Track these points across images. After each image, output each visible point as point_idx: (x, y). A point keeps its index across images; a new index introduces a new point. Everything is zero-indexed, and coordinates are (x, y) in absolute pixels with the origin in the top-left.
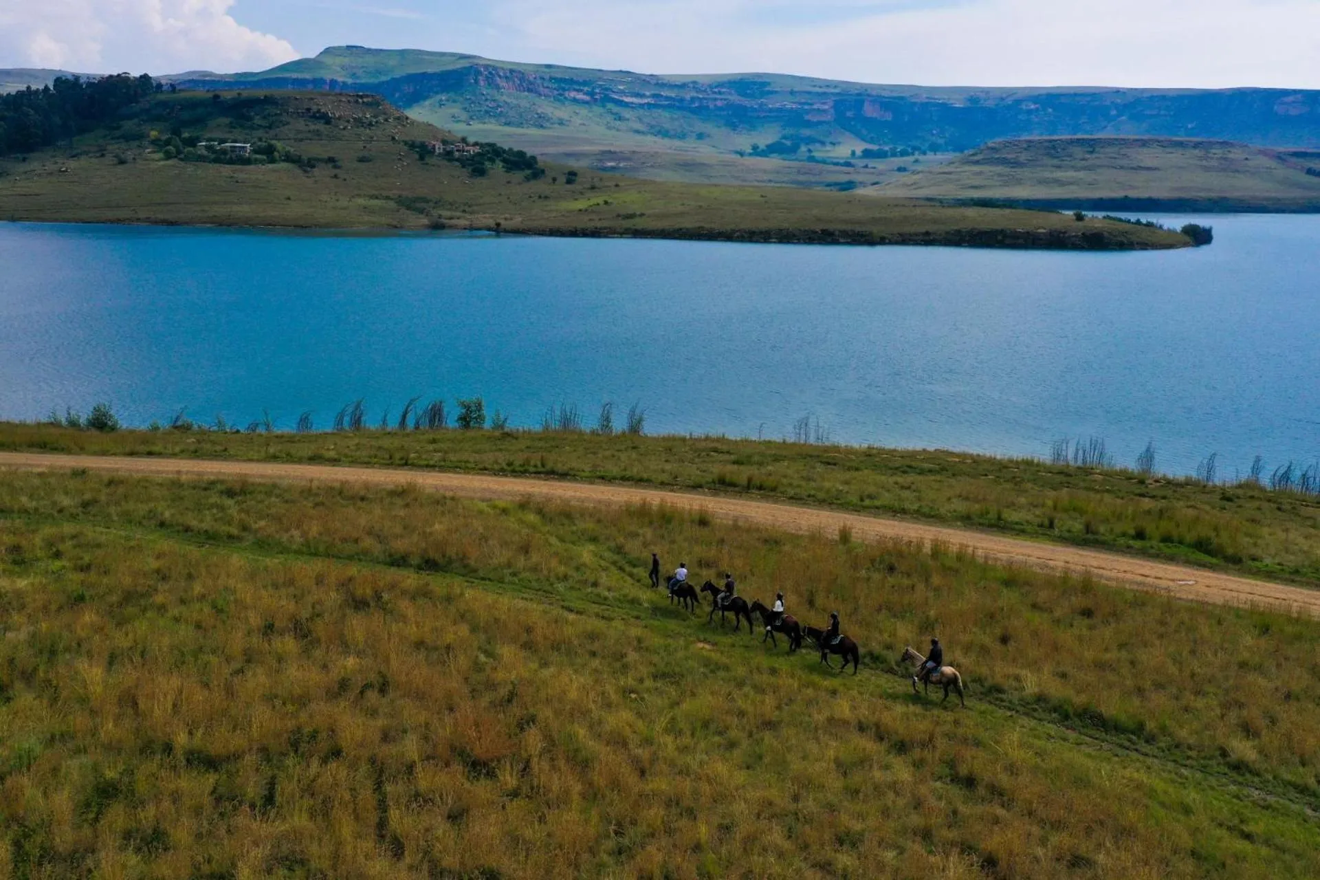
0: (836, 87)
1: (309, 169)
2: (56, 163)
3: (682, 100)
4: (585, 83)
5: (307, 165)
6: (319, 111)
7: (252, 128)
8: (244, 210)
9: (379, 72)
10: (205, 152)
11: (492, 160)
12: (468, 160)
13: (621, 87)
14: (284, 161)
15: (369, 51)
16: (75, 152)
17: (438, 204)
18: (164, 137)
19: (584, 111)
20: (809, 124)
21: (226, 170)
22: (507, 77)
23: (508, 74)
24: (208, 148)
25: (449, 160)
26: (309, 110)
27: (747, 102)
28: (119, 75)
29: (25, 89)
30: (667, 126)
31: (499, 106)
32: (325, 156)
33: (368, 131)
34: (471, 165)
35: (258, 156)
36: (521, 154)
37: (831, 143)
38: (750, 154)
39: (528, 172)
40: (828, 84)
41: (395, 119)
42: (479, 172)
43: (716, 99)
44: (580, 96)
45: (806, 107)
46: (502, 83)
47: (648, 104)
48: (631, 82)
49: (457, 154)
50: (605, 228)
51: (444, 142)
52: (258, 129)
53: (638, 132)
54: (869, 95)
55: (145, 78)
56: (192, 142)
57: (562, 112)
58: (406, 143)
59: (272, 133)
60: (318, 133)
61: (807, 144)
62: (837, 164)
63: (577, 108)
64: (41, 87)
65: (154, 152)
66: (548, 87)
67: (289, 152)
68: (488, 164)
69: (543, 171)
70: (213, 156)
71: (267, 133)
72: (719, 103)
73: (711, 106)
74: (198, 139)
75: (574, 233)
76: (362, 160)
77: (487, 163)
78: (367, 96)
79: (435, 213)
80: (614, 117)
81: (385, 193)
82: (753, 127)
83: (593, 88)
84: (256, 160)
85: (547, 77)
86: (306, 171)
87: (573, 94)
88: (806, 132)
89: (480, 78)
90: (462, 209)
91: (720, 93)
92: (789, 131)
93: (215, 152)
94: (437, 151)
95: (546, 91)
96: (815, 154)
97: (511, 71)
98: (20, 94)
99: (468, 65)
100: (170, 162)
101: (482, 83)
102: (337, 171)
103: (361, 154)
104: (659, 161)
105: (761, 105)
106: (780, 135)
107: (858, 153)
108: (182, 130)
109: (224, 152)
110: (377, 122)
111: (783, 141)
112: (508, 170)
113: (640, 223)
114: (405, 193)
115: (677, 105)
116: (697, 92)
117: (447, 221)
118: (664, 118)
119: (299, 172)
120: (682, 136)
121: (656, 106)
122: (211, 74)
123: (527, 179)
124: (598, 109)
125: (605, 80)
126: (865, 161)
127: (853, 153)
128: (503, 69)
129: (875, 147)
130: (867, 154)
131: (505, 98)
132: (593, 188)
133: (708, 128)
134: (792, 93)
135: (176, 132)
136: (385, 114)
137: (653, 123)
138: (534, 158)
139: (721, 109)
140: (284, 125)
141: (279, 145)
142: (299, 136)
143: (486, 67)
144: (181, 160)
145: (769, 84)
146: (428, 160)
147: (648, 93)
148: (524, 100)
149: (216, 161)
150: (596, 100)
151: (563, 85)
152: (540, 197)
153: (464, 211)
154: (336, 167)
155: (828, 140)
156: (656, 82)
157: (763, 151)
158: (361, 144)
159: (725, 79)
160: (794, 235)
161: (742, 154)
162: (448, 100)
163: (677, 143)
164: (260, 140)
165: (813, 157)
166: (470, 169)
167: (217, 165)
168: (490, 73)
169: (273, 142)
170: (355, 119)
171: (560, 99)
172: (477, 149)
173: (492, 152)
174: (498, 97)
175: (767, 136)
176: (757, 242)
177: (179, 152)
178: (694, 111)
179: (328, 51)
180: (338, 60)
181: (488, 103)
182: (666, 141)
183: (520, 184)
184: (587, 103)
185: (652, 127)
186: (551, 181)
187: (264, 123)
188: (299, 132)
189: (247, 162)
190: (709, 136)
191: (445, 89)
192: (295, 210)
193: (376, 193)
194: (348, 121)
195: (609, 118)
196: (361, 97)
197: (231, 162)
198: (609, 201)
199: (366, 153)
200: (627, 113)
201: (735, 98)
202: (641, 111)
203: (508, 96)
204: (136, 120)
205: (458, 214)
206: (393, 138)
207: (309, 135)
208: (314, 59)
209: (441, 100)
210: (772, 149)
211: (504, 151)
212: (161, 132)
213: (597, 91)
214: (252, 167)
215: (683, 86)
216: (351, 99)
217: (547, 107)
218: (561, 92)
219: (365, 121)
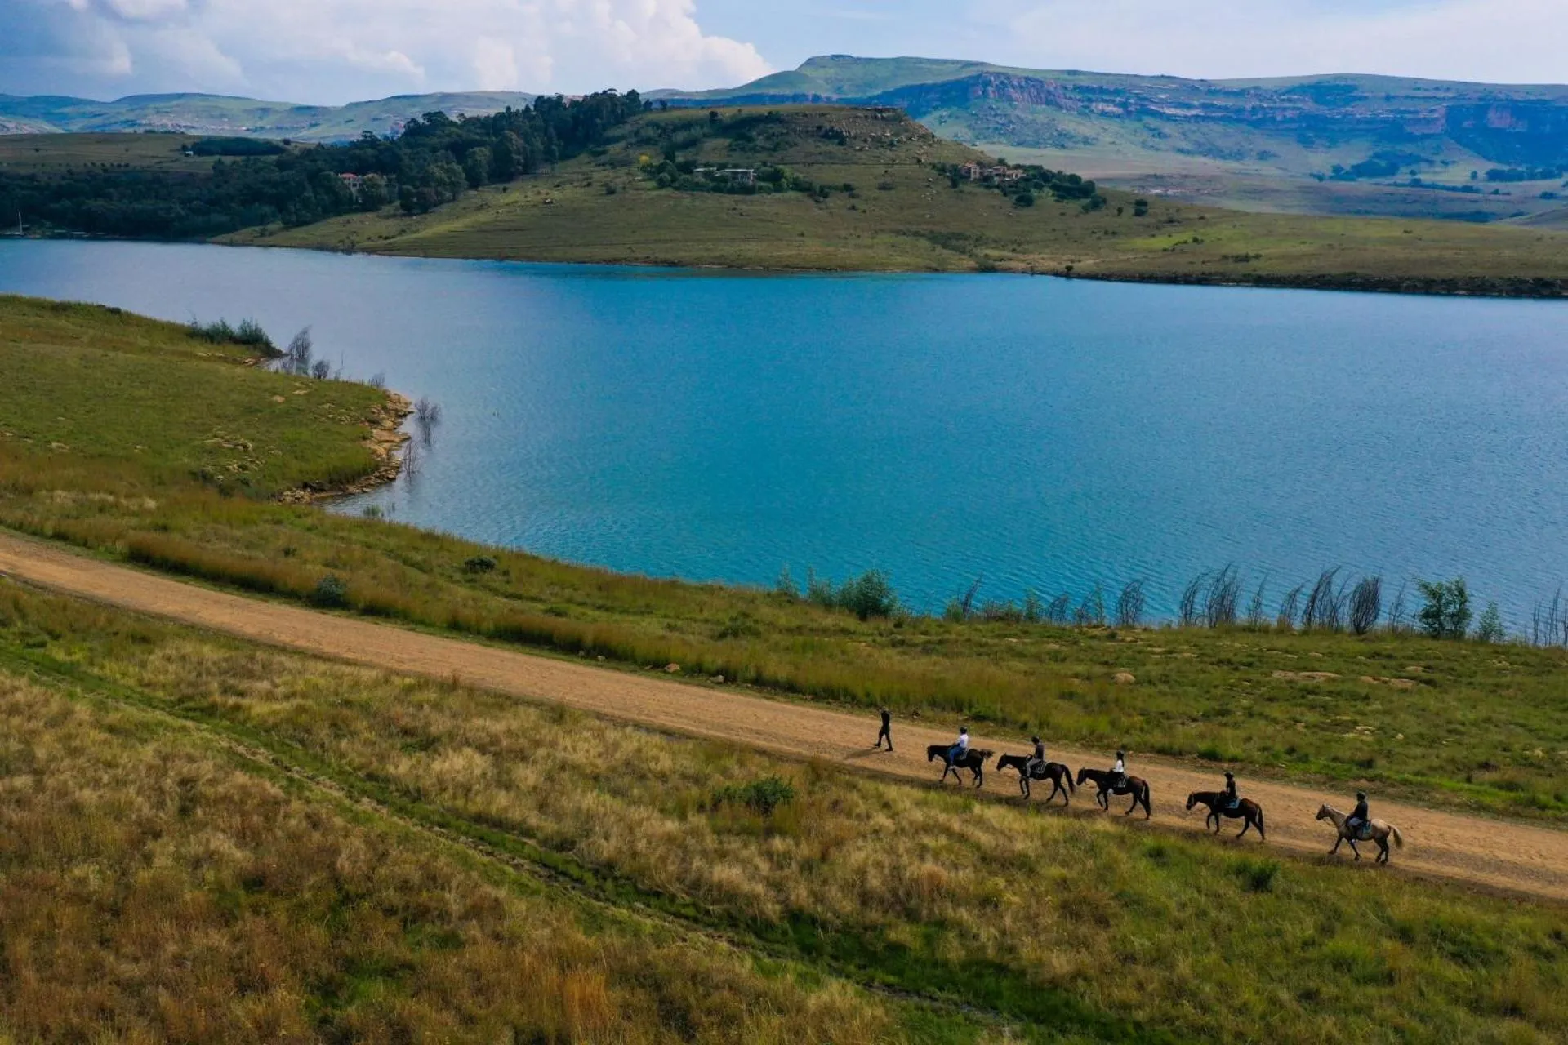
0: (1448, 89)
1: (821, 199)
2: (539, 193)
3: (1239, 111)
4: (1117, 92)
5: (818, 193)
6: (832, 129)
7: (754, 150)
8: (753, 250)
9: (870, 85)
10: (703, 180)
11: (1039, 187)
12: (1011, 186)
13: (1163, 96)
14: (792, 189)
15: (858, 60)
16: (557, 181)
17: (980, 241)
18: (656, 163)
19: (1113, 126)
20: (1412, 139)
21: (728, 200)
22: (1022, 87)
23: (1023, 84)
24: (706, 174)
25: (988, 187)
26: (819, 128)
27: (1323, 110)
28: (605, 92)
29: (504, 110)
30: (1219, 143)
31: (1011, 122)
32: (841, 182)
33: (888, 152)
34: (1014, 193)
35: (763, 184)
36: (1074, 179)
37: (1443, 162)
38: (1331, 178)
39: (1086, 201)
40: (1438, 86)
41: (920, 137)
42: (1025, 201)
43: (1285, 109)
44: (1111, 108)
45: (1408, 116)
46: (1016, 95)
47: (1197, 116)
48: (1177, 89)
49: (996, 179)
50: (1216, 274)
51: (980, 164)
52: (759, 152)
53: (1181, 151)
54: (1495, 99)
55: (633, 94)
56: (687, 168)
57: (1086, 128)
58: (934, 166)
59: (778, 155)
60: (830, 155)
61: (1409, 164)
62: (1454, 189)
63: (1106, 123)
64: (522, 107)
65: (644, 180)
66: (1070, 98)
67: (797, 178)
68: (1034, 193)
69: (1105, 201)
70: (711, 184)
71: (771, 156)
72: (1289, 114)
73: (1279, 118)
74: (695, 164)
75: (1173, 280)
76: (884, 187)
77: (1033, 190)
78: (887, 110)
79: (982, 252)
80: (1151, 133)
81: (914, 228)
82: (1332, 143)
83: (1128, 99)
84: (761, 188)
85: (1070, 86)
86: (817, 202)
87: (1101, 106)
88: (1409, 148)
89: (990, 89)
90: (1011, 247)
91: (1290, 100)
92: (1386, 147)
93: (714, 179)
94: (973, 176)
95: (1069, 102)
96: (1422, 177)
97: (1027, 79)
98: (500, 116)
99: (974, 74)
100: (663, 192)
101: (992, 95)
102: (854, 201)
103: (882, 181)
104: (1219, 186)
105: (1345, 115)
106: (1371, 153)
107: (1482, 174)
108: (677, 154)
109: (724, 179)
110: (898, 141)
111: (1376, 160)
112: (1061, 198)
113: (1262, 268)
114: (936, 228)
115: (1235, 117)
116: (1261, 101)
117: (997, 263)
118: (1215, 132)
119: (811, 202)
120: (1239, 155)
121: (1204, 118)
122: (678, 93)
123: (1086, 209)
124: (1131, 125)
125: (1141, 88)
126: (1495, 185)
127: (1474, 175)
128: (1015, 76)
129: (1505, 168)
130: (1493, 176)
131: (1018, 112)
132: (1171, 221)
133: (1272, 145)
134: (1388, 98)
135: (669, 156)
136: (907, 131)
137: (1202, 140)
138: (1091, 184)
139: (1292, 120)
140: (791, 146)
141: (787, 170)
142: (809, 160)
143: (997, 75)
144: (676, 189)
145: (1355, 88)
146: (961, 186)
147: (1196, 103)
148: (1042, 114)
149: (716, 190)
150: (1129, 113)
151: (1090, 96)
152: (1106, 233)
153: (1014, 250)
154: (853, 196)
155: (1438, 159)
156: (1208, 89)
157: (1347, 173)
158: (882, 170)
159: (1296, 85)
160: (1493, 286)
161: (1321, 178)
162: (950, 116)
163: (1232, 165)
164: (765, 164)
165: (1419, 180)
166: (1015, 197)
167: (717, 195)
168: (1002, 83)
169: (781, 167)
170: (873, 138)
171: (1086, 112)
172: (1020, 173)
173: (1040, 177)
174: (1009, 111)
175: (1354, 154)
176: (1437, 294)
177: (673, 180)
178: (1257, 124)
179: (810, 62)
180: (822, 72)
181: (998, 119)
182: (1219, 163)
183: (1077, 216)
184: (1118, 116)
185: (1200, 145)
186: (1116, 212)
187: (768, 145)
188: (808, 154)
189: (748, 190)
190: (1275, 155)
191: (945, 103)
192: (813, 249)
193: (901, 227)
194: (865, 141)
195: (1146, 135)
196: (881, 111)
197: (732, 191)
198: (1200, 238)
199: (888, 179)
200: (1167, 129)
201: (1309, 106)
202: (1186, 126)
203: (1023, 110)
204: (623, 144)
205: (1010, 254)
206: (919, 161)
207: (820, 158)
208: (794, 73)
209: (941, 117)
210: (1359, 171)
211: (1054, 175)
212: (651, 157)
213: (1132, 101)
214: (756, 197)
215: (1242, 93)
216: (869, 114)
217: (1069, 123)
218: (1086, 104)
219: (884, 139)
